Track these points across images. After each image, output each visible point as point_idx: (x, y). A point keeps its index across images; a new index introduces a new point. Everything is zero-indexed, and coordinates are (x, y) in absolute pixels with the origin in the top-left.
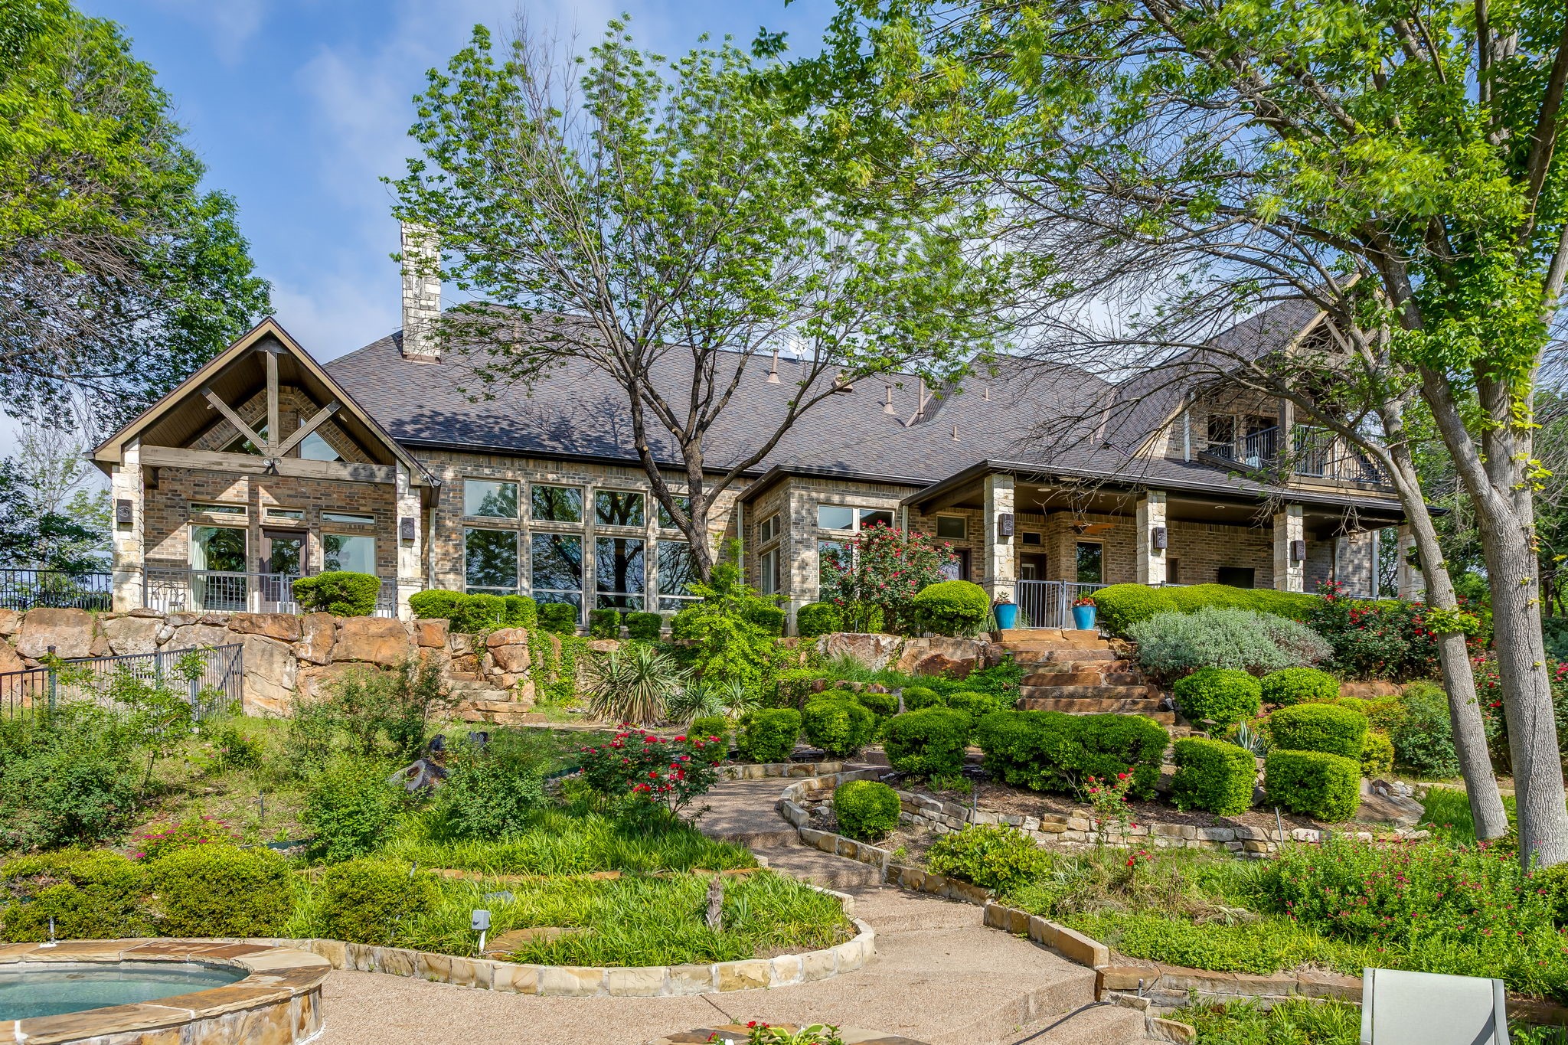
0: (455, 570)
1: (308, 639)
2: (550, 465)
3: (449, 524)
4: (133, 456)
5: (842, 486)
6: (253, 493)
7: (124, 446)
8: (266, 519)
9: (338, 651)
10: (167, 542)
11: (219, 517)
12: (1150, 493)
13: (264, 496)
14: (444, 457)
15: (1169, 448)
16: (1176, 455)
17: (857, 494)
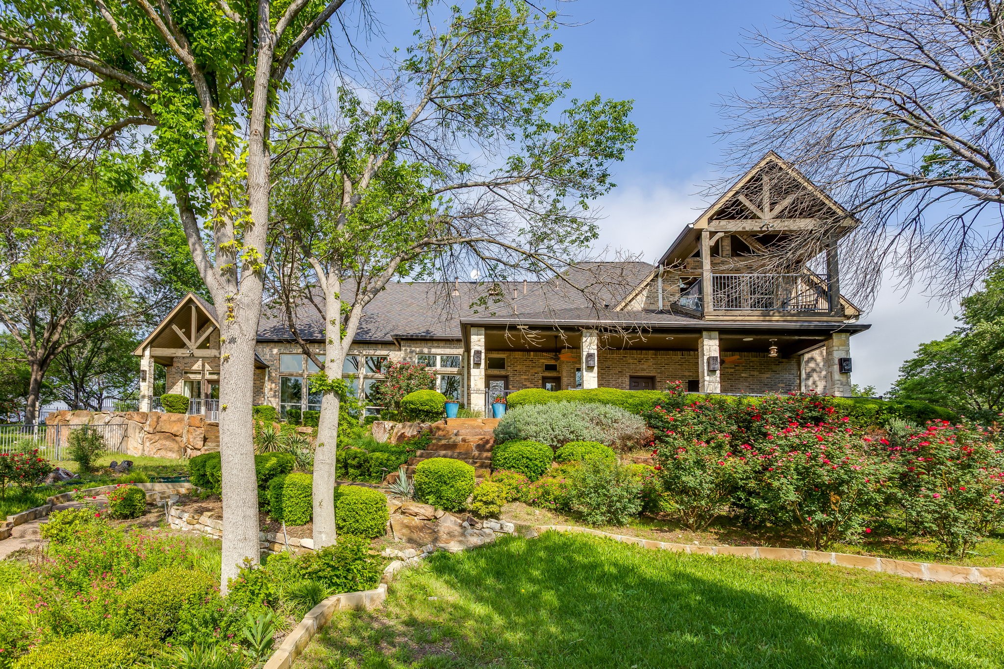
0: (275, 396)
1: (148, 422)
2: (316, 345)
3: (274, 375)
4: (147, 353)
5: (429, 344)
6: (203, 366)
7: (144, 349)
8: (208, 376)
9: (158, 428)
10: (175, 387)
11: (192, 376)
12: (584, 331)
13: (207, 367)
14: (272, 345)
15: (646, 303)
16: (652, 307)
17: (438, 347)
